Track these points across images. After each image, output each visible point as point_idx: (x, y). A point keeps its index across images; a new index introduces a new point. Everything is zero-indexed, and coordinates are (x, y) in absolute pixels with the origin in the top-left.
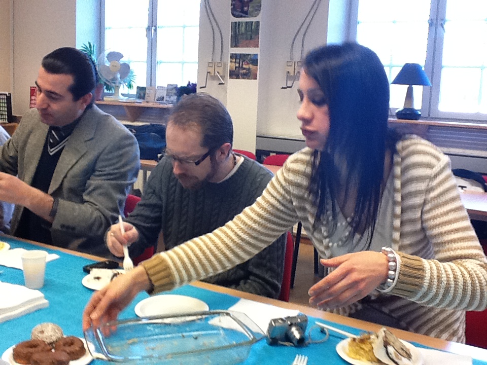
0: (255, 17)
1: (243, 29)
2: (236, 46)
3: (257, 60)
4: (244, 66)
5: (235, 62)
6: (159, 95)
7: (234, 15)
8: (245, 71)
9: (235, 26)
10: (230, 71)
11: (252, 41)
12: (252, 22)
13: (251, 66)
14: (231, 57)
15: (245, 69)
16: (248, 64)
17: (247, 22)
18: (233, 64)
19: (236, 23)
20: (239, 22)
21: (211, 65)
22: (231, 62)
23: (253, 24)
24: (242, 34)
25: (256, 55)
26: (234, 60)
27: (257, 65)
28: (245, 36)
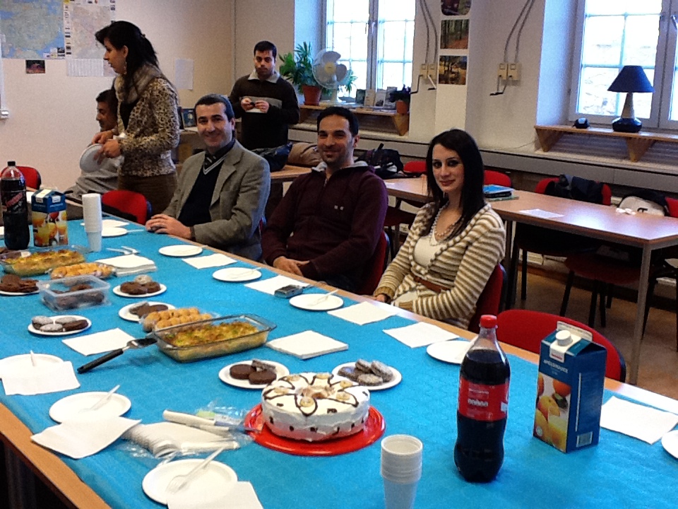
0: (465, 14)
1: (452, 28)
2: (446, 47)
3: (466, 63)
4: (453, 70)
5: (445, 65)
6: (378, 99)
7: (445, 13)
8: (454, 75)
9: (446, 24)
10: (440, 75)
11: (461, 42)
12: (462, 20)
13: (460, 70)
14: (441, 60)
15: (453, 73)
16: (457, 67)
17: (457, 21)
18: (443, 67)
19: (445, 21)
20: (449, 21)
21: (424, 67)
22: (440, 65)
23: (463, 22)
24: (452, 34)
25: (465, 57)
26: (443, 63)
27: (466, 69)
28: (455, 36)
